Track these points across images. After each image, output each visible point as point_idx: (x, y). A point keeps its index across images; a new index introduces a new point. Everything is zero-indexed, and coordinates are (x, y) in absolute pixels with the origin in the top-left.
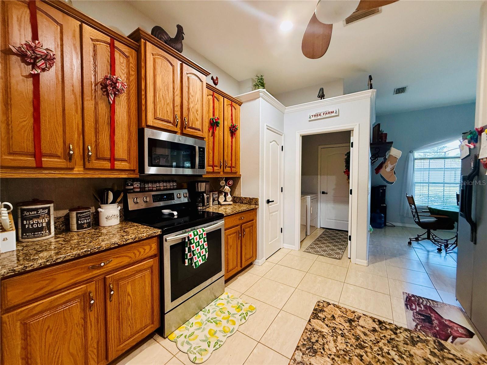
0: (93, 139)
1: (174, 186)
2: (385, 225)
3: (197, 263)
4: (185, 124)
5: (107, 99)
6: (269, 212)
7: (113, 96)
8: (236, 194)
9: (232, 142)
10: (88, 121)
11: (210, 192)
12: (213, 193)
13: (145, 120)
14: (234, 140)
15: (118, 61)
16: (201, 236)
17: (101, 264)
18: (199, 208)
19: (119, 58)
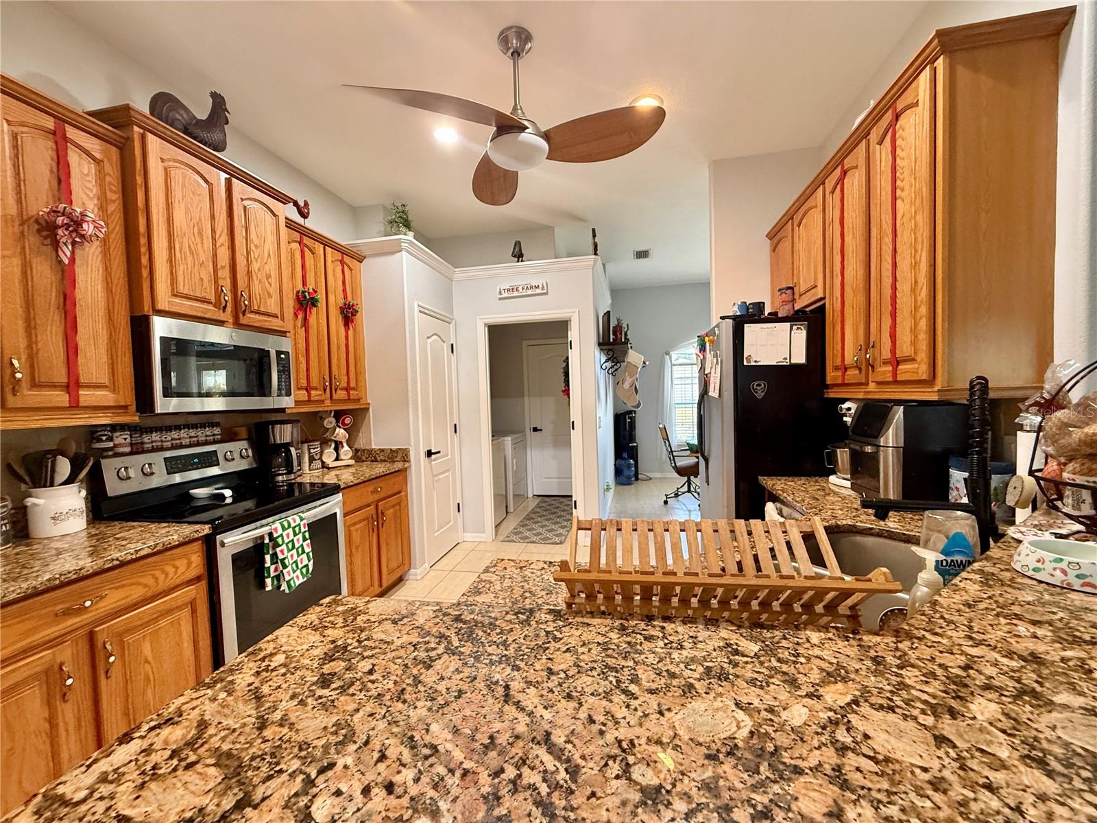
0: (22, 343)
1: (214, 435)
2: (637, 479)
3: (292, 582)
4: (242, 304)
5: (54, 253)
6: (432, 473)
7: (70, 247)
8: (361, 443)
9: (347, 338)
10: (9, 302)
11: (303, 442)
12: (309, 446)
13: (149, 299)
14: (351, 332)
15: (77, 171)
16: (297, 529)
17: (84, 602)
18: (280, 478)
19: (79, 164)
